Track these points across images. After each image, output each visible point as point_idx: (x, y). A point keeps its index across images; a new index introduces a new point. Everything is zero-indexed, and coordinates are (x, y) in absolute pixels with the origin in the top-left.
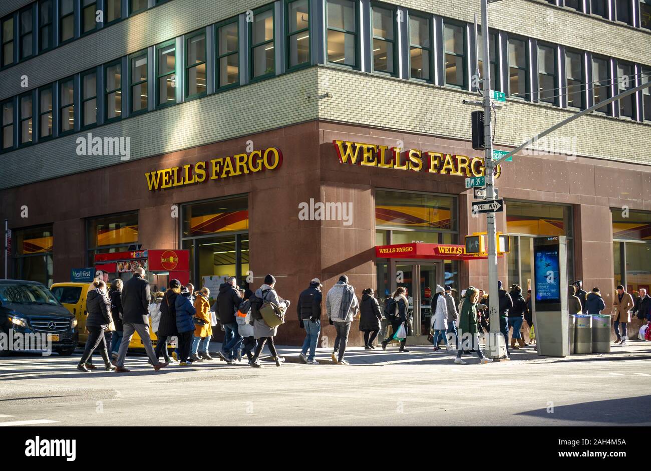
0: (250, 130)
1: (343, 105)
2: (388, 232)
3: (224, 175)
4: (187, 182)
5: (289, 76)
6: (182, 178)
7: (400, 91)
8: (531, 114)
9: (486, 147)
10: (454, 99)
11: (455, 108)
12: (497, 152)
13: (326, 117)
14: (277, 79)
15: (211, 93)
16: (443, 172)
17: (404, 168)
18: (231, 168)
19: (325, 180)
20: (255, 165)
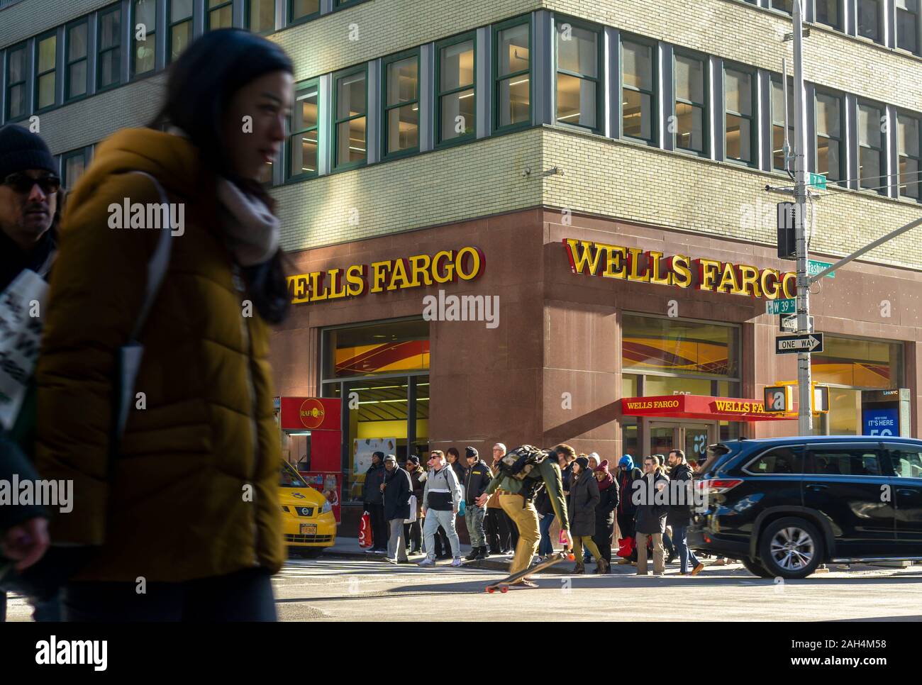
0: (435, 219)
1: (578, 187)
2: (640, 377)
3: (392, 287)
4: (333, 295)
5: (497, 140)
6: (326, 289)
7: (660, 168)
8: (848, 206)
9: (798, 256)
10: (737, 180)
11: (739, 194)
12: (814, 263)
13: (553, 204)
14: (479, 144)
15: (373, 162)
16: (720, 289)
17: (665, 282)
18: (404, 276)
19: (551, 298)
20: (441, 272)
